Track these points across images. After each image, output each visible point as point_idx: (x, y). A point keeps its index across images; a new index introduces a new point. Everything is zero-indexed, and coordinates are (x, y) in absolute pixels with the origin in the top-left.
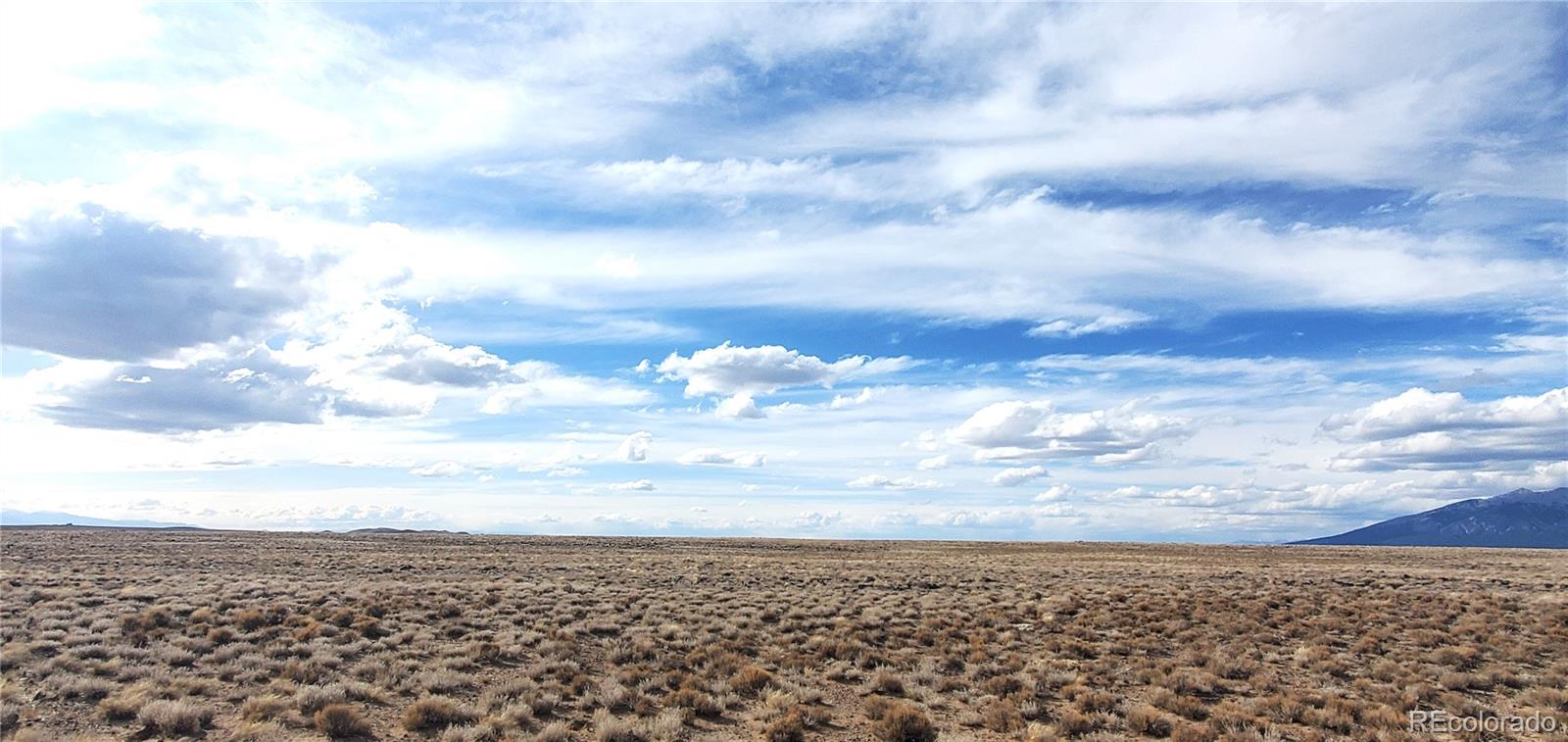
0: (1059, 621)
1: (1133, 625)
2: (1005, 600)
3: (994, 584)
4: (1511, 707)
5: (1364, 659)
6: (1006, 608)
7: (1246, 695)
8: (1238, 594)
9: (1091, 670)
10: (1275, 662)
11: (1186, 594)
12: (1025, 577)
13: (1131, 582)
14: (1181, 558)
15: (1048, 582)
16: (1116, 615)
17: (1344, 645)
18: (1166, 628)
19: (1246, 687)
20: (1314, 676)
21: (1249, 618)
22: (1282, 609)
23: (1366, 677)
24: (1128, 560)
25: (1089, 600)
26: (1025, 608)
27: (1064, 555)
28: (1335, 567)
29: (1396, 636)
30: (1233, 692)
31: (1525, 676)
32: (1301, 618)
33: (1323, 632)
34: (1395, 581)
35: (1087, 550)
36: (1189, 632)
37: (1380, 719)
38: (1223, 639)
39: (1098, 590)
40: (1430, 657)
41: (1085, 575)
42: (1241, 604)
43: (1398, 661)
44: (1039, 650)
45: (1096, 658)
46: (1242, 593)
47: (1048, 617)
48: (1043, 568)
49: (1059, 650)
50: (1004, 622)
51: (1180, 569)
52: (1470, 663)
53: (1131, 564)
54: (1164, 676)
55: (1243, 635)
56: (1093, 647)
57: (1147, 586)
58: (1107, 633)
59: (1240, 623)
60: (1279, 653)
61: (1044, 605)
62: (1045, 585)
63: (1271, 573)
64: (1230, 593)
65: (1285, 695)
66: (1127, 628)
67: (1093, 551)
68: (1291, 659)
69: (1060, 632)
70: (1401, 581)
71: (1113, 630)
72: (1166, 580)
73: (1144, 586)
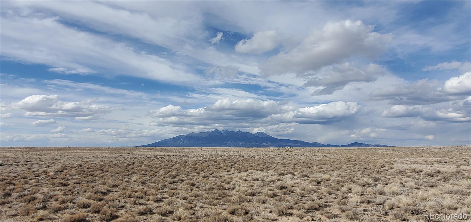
0: (56, 174)
1: (83, 174)
2: (34, 168)
3: (30, 163)
4: (181, 186)
5: (150, 178)
6: (34, 171)
7: (116, 192)
8: (119, 162)
9: (66, 190)
10: (127, 181)
11: (103, 163)
12: (44, 160)
13: (85, 160)
14: (103, 152)
15: (54, 161)
16: (78, 171)
17: (146, 175)
18: (95, 174)
19: (117, 189)
20: (137, 184)
21: (121, 169)
22: (131, 166)
23: (150, 183)
24: (85, 153)
25: (69, 167)
26: (42, 171)
27: (61, 151)
28: (148, 153)
29: (159, 171)
30: (113, 191)
31: (185, 178)
32: (136, 168)
33: (141, 171)
34: (162, 156)
35: (71, 150)
36: (102, 174)
37: (151, 193)
38: (113, 176)
39: (73, 163)
40: (166, 176)
41: (68, 158)
42: (120, 165)
43: (158, 178)
44: (46, 185)
45: (68, 186)
46: (121, 162)
47: (52, 174)
48: (52, 156)
49: (54, 184)
50: (32, 176)
51: (102, 155)
52: (174, 177)
53: (86, 154)
54: (92, 189)
55: (119, 174)
56: (68, 182)
57: (90, 161)
58: (74, 177)
59: (118, 171)
60: (128, 179)
61: (50, 169)
62: (52, 162)
63: (130, 155)
64: (117, 162)
65: (128, 190)
66: (81, 175)
67: (73, 150)
68: (131, 180)
69: (55, 179)
70: (163, 156)
71: (76, 176)
72: (97, 159)
73: (89, 161)
